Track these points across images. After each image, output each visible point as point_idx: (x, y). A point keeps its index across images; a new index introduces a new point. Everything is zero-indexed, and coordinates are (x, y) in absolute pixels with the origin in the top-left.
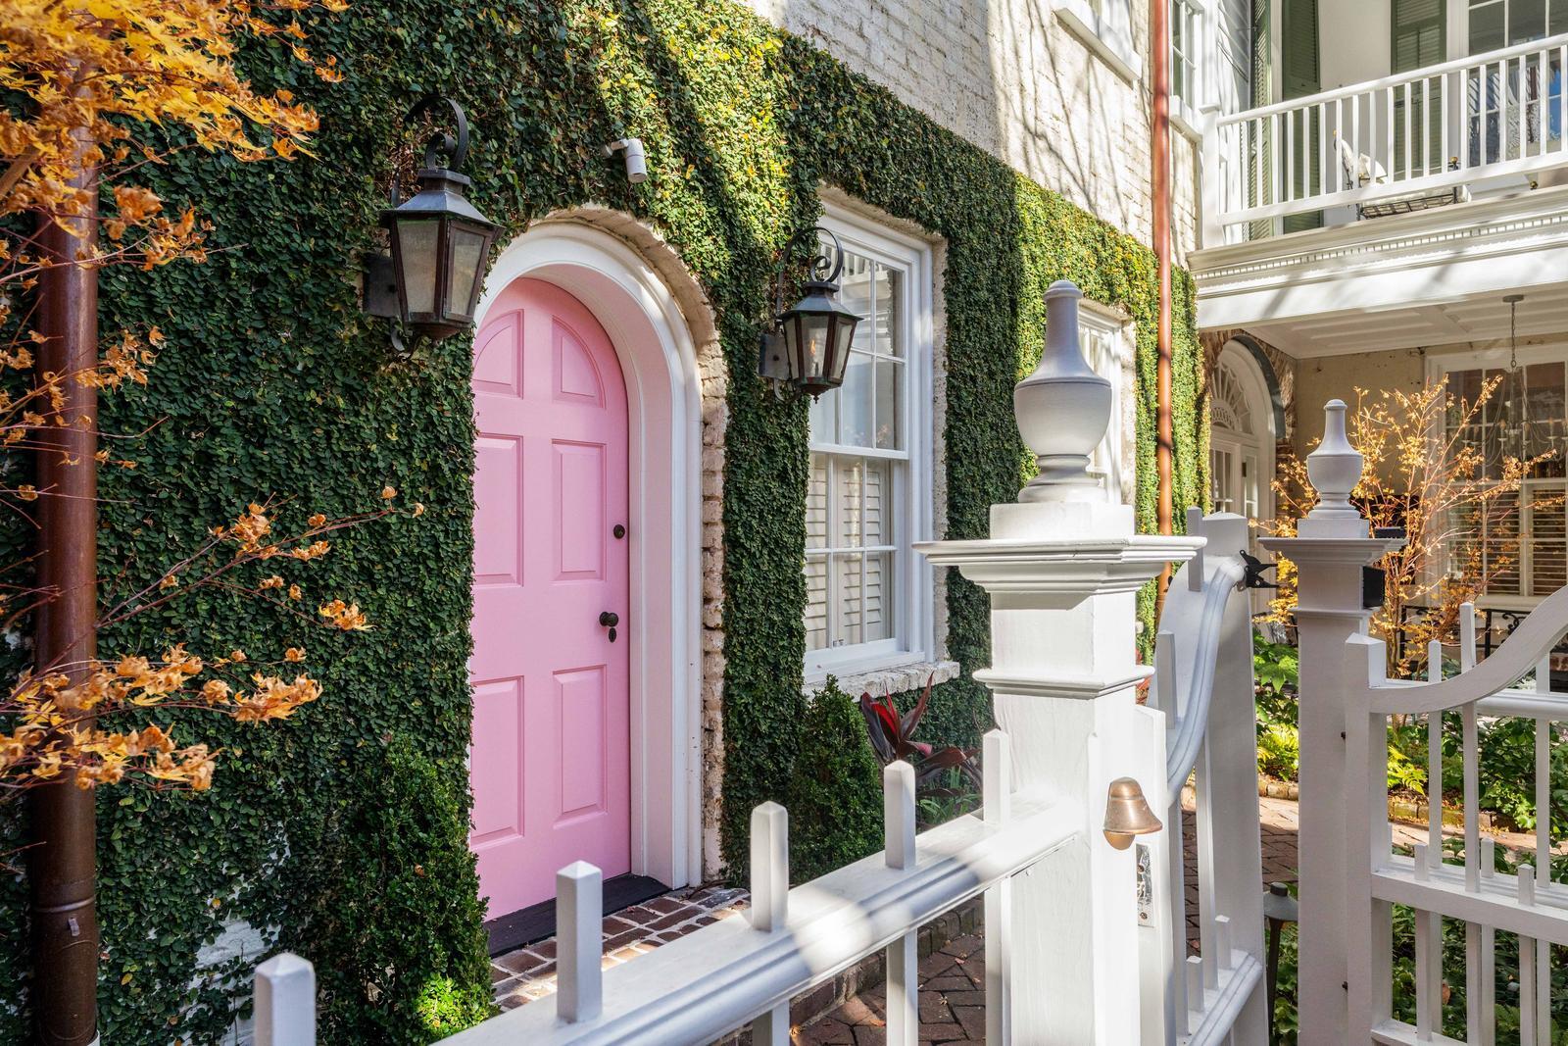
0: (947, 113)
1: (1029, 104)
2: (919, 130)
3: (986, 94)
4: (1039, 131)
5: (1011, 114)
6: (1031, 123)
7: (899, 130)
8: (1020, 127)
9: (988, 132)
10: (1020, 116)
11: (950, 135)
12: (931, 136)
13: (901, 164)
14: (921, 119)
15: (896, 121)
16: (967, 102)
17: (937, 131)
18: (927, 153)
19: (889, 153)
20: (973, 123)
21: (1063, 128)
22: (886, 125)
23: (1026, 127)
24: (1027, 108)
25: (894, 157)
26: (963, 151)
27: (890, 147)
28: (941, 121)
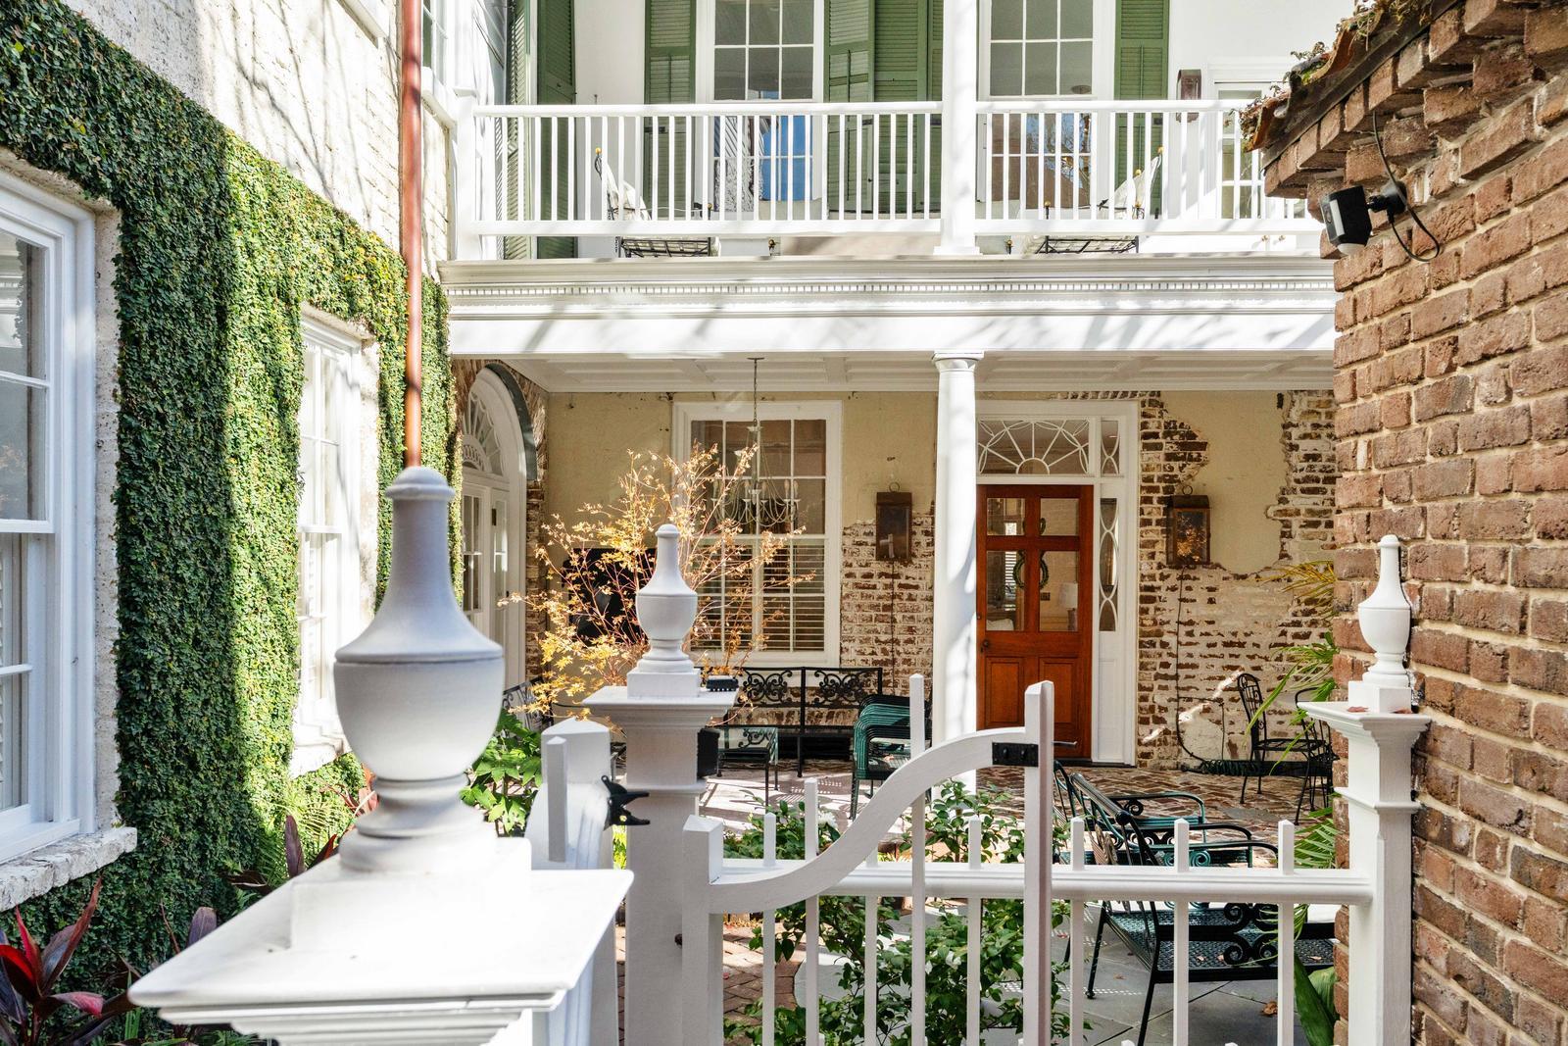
0: (121, 24)
1: (245, 36)
2: (75, 40)
3: (181, 10)
4: (260, 77)
5: (219, 45)
6: (248, 65)
7: (41, 34)
8: (233, 68)
9: (185, 65)
10: (233, 53)
11: (125, 58)
12: (95, 53)
13: (43, 86)
14: (80, 24)
15: (37, 20)
16: (153, 15)
17: (105, 49)
18: (88, 77)
19: (23, 66)
20: (163, 47)
21: (290, 78)
22: (18, 22)
23: (241, 69)
24: (241, 42)
25: (32, 75)
26: (147, 85)
27: (25, 57)
28: (111, 33)
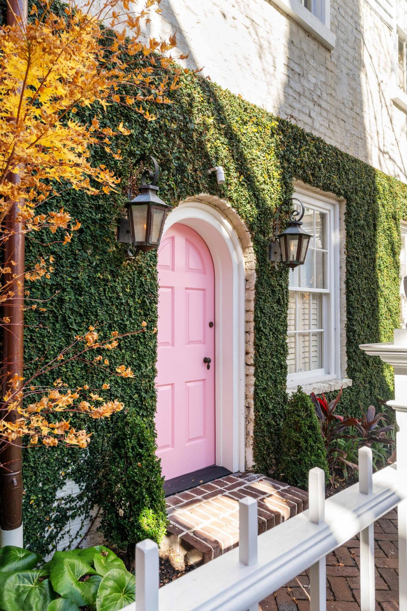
0: (345, 146)
1: (381, 139)
2: (334, 154)
3: (362, 137)
4: (385, 151)
5: (373, 144)
6: (382, 148)
7: (326, 155)
8: (378, 150)
9: (363, 153)
10: (377, 145)
11: (347, 155)
12: (339, 156)
13: (327, 169)
14: (335, 149)
15: (325, 151)
16: (354, 141)
17: (342, 154)
18: (338, 164)
19: (322, 165)
20: (357, 149)
21: (396, 148)
22: (321, 153)
23: (380, 150)
24: (380, 141)
25: (324, 166)
26: (353, 162)
27: (322, 162)
28: (343, 150)
